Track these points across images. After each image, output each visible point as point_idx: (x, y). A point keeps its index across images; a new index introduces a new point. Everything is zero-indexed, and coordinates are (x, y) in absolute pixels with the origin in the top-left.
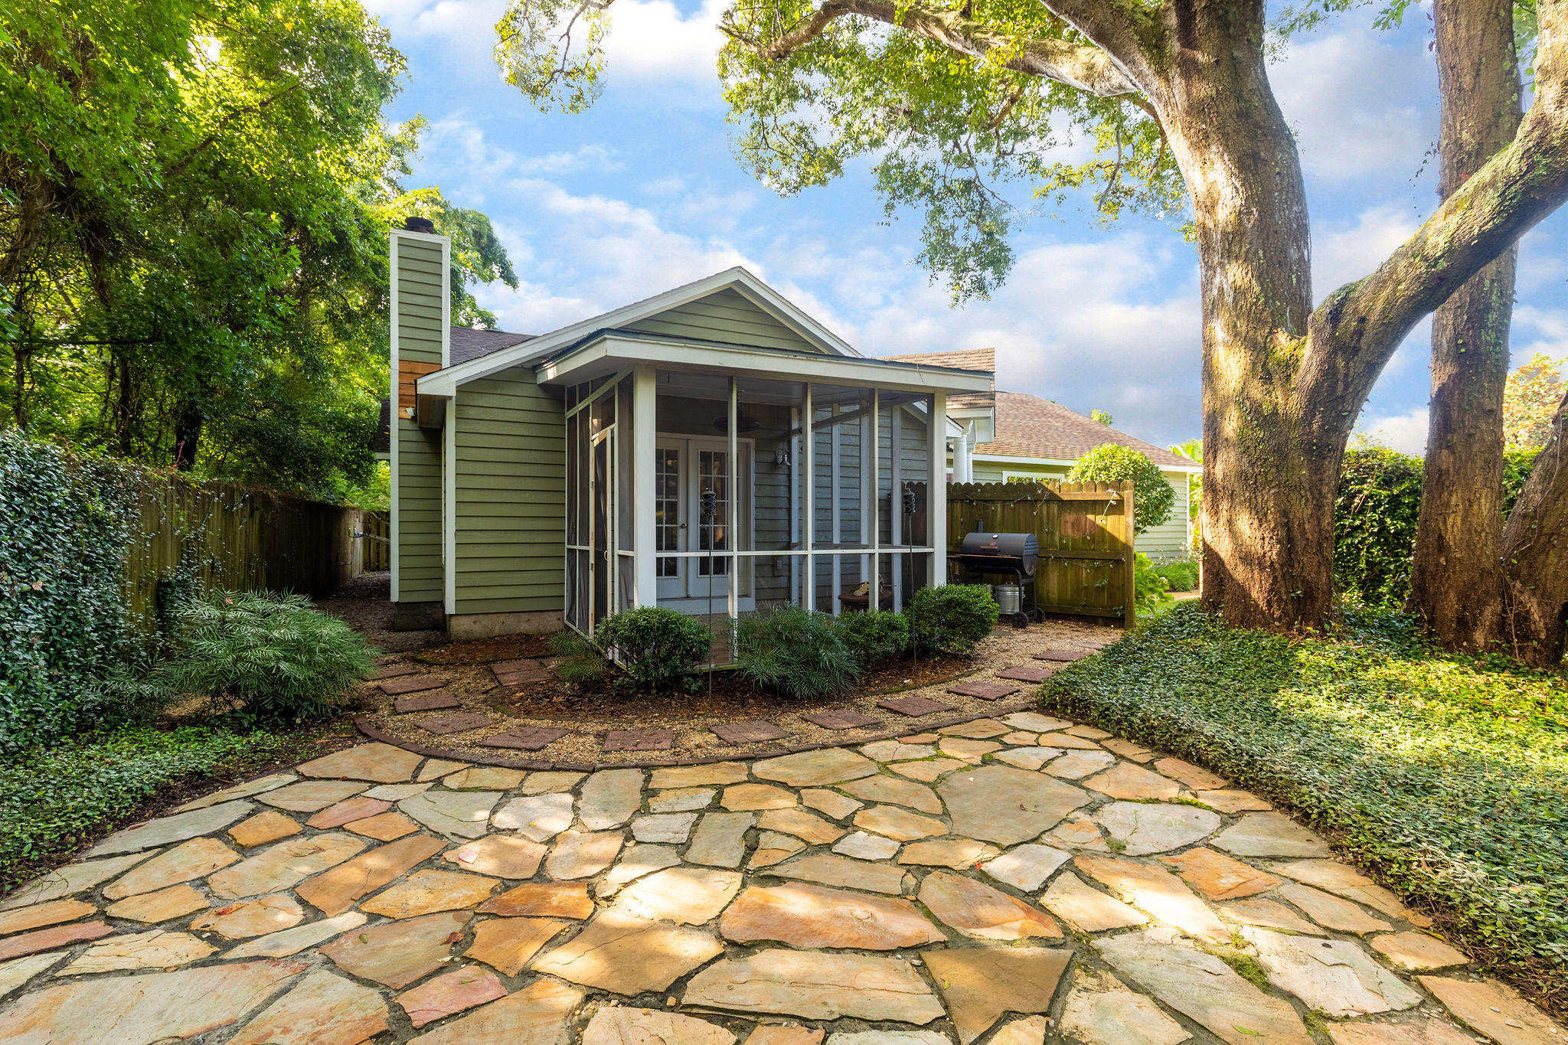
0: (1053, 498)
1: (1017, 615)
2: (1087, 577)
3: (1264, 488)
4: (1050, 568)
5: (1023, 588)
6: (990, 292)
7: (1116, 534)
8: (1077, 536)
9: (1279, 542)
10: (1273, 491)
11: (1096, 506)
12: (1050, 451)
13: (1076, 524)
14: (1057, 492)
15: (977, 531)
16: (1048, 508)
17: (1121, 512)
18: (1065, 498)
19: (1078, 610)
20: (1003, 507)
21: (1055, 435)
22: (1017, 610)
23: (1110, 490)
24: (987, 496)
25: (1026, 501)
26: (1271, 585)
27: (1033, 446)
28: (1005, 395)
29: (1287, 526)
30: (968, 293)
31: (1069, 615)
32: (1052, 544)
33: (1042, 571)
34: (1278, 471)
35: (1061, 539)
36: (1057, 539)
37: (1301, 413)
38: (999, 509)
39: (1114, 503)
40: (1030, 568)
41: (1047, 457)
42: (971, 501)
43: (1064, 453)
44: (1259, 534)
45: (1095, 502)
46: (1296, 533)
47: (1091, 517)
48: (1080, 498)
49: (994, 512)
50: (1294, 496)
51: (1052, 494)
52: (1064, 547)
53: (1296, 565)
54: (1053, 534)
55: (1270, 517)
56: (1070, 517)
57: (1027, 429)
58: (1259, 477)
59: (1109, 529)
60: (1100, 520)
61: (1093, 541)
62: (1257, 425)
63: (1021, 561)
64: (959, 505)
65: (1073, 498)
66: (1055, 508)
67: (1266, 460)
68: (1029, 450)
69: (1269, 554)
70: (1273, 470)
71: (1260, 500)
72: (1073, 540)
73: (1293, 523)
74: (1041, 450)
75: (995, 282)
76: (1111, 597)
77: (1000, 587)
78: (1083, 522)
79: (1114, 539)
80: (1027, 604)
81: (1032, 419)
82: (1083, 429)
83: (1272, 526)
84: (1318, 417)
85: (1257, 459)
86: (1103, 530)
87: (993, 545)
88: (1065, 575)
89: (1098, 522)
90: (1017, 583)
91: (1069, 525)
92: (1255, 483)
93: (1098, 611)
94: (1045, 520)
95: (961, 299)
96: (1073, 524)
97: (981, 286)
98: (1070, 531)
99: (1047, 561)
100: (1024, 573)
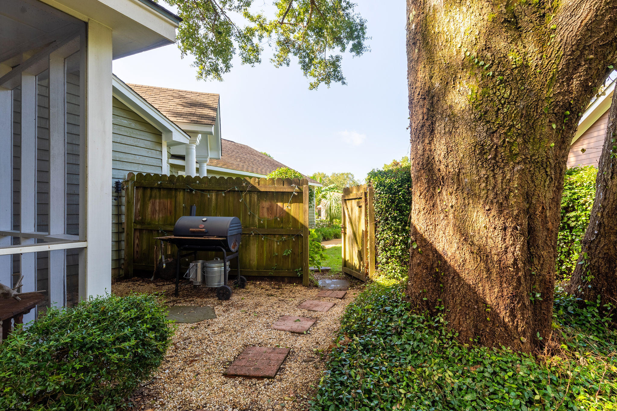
0: (253, 190)
1: (222, 288)
2: (277, 249)
3: (507, 164)
4: (251, 242)
5: (228, 263)
6: (222, 75)
7: (296, 217)
8: (271, 218)
9: (522, 234)
10: (518, 167)
11: (283, 196)
12: (255, 170)
13: (270, 209)
14: (256, 185)
15: (191, 215)
16: (250, 197)
17: (301, 201)
18: (263, 189)
19: (271, 273)
20: (217, 196)
21: (257, 163)
22: (222, 283)
23: (293, 185)
24: (204, 187)
25: (235, 191)
26: (515, 288)
27: (245, 166)
28: (233, 143)
29: (529, 213)
30: (208, 73)
31: (265, 277)
32: (253, 224)
33: (245, 246)
34: (525, 142)
35: (259, 220)
36: (256, 220)
37: (563, 62)
38: (214, 197)
39: (296, 194)
40: (235, 245)
41: (253, 172)
42: (192, 191)
43: (261, 171)
44: (499, 223)
45: (283, 193)
46: (538, 223)
47: (280, 204)
48: (273, 190)
49: (210, 200)
50: (540, 176)
51: (253, 187)
52: (261, 226)
53: (536, 262)
54: (254, 217)
55: (512, 201)
56: (266, 204)
57: (243, 159)
58: (501, 150)
59: (292, 213)
60: (286, 207)
61: (282, 221)
62: (501, 82)
63: (225, 242)
64: (182, 193)
65: (268, 190)
66: (255, 197)
67: (512, 126)
68: (243, 168)
69: (512, 249)
70: (520, 140)
71: (500, 179)
72: (268, 221)
73: (535, 209)
74: (250, 169)
75: (224, 69)
76: (294, 261)
77: (208, 264)
78: (275, 208)
79: (295, 221)
80: (231, 276)
81: (246, 155)
82: (271, 163)
83: (515, 213)
84: (581, 69)
85: (500, 126)
86: (288, 214)
87: (202, 227)
88: (262, 247)
89: (285, 208)
90: (223, 258)
91: (265, 210)
92: (494, 158)
93: (285, 273)
94: (248, 206)
95: (204, 75)
96: (268, 209)
97: (216, 70)
98: (266, 215)
99: (249, 236)
100: (228, 250)
